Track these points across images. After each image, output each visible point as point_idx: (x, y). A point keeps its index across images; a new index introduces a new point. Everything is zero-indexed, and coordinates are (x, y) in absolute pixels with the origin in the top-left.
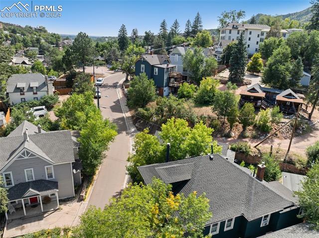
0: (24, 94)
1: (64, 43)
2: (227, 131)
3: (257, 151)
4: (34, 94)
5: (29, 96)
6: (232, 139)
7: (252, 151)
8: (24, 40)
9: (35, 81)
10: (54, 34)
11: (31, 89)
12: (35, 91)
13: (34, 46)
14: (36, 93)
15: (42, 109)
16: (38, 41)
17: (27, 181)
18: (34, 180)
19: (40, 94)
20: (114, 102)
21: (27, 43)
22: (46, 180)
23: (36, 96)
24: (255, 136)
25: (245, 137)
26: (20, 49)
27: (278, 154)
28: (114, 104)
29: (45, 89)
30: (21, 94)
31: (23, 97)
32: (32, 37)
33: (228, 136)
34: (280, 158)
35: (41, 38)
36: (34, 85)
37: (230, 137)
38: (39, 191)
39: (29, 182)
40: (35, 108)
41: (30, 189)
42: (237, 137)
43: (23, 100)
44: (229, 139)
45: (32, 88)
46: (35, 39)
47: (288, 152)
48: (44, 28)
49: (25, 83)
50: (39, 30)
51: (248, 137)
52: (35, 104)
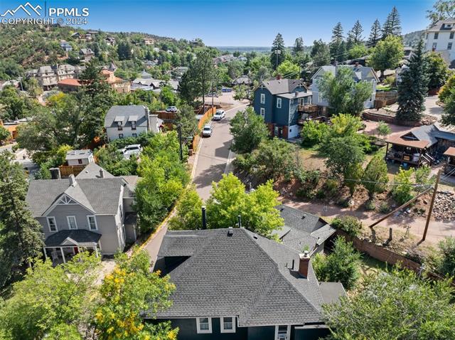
0: (122, 129)
1: (220, 60)
2: (345, 197)
3: (370, 234)
4: (133, 129)
5: (127, 131)
6: (349, 209)
7: (363, 232)
8: (173, 58)
9: (134, 115)
10: (211, 48)
11: (129, 124)
12: (134, 127)
13: (183, 65)
14: (135, 129)
15: (137, 148)
16: (189, 58)
17: (70, 229)
18: (77, 228)
19: (139, 130)
20: (224, 143)
21: (176, 62)
22: (88, 231)
23: (134, 132)
24: (385, 210)
25: (368, 210)
26: (168, 69)
27: (401, 243)
28: (223, 145)
29: (145, 123)
30: (119, 130)
31: (121, 132)
32: (183, 54)
33: (344, 204)
34: (402, 250)
35: (193, 54)
36: (134, 118)
37: (347, 206)
38: (78, 242)
39: (71, 231)
40: (129, 146)
41: (68, 238)
42: (357, 207)
43: (121, 136)
44: (344, 210)
45: (130, 122)
46: (185, 56)
47: (420, 243)
48: (200, 41)
49: (124, 117)
50: (194, 43)
51: (373, 210)
52: (131, 142)
